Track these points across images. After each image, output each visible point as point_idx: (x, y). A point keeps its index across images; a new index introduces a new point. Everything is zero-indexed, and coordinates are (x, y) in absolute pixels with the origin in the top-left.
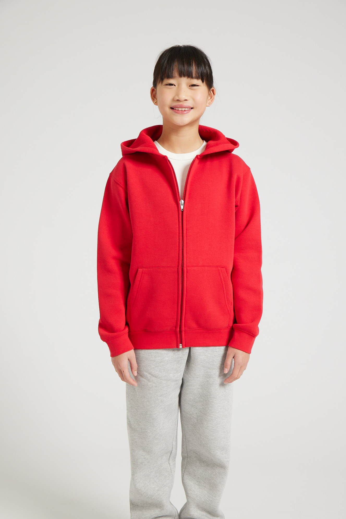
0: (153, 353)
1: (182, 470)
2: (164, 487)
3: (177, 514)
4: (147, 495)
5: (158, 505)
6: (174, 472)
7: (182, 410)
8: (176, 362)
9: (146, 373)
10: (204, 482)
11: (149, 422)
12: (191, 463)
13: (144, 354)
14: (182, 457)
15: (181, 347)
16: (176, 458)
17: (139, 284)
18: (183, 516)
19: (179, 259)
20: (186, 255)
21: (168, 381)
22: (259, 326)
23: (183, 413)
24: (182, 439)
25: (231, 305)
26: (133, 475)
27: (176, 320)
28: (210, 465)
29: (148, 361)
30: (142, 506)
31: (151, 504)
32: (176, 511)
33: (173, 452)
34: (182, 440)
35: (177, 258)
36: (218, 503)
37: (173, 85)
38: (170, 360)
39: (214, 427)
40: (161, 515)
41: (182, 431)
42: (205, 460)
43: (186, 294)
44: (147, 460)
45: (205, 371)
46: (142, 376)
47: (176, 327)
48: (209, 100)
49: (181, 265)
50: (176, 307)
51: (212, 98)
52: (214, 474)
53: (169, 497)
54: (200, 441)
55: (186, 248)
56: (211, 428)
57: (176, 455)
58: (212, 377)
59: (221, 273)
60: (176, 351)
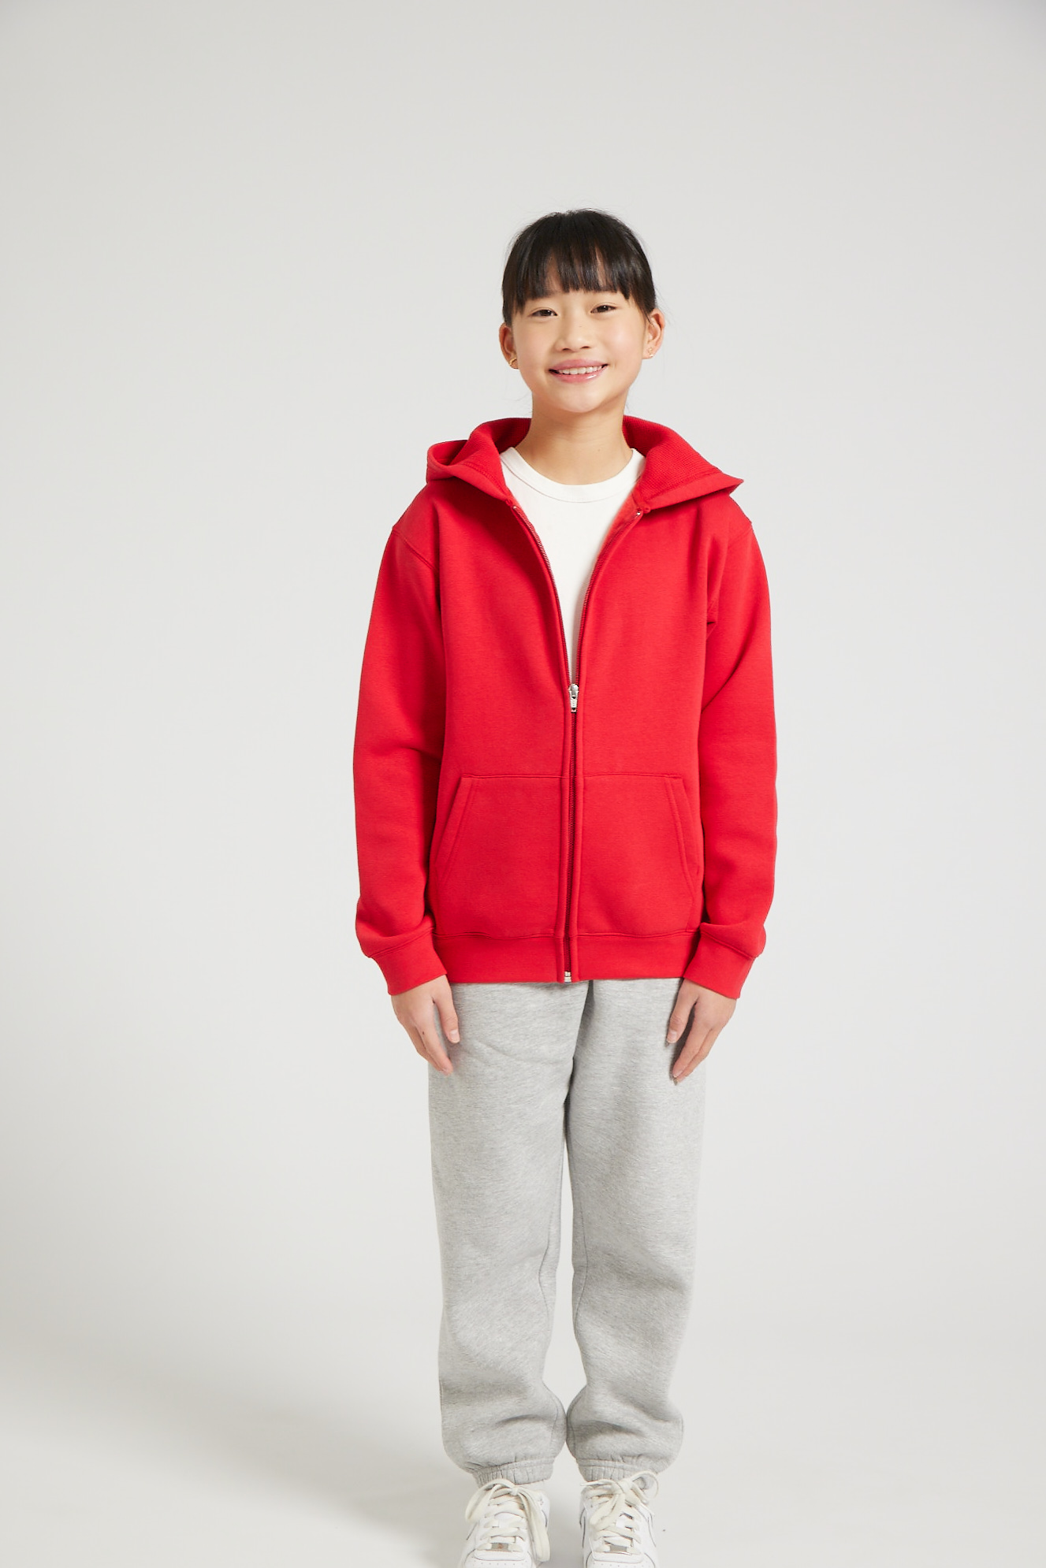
0: (498, 991)
1: (574, 1300)
2: (527, 1340)
3: (561, 1413)
4: (484, 1362)
5: (513, 1387)
6: (554, 1303)
7: (573, 1143)
8: (556, 1015)
9: (480, 1045)
10: (630, 1328)
11: (488, 1170)
12: (597, 1280)
13: (474, 996)
14: (574, 1267)
15: (568, 979)
16: (558, 1270)
17: (463, 817)
18: (576, 1419)
19: (564, 757)
20: (584, 745)
21: (538, 1061)
22: (765, 925)
23: (575, 1149)
24: (574, 1220)
25: (698, 873)
26: (448, 1308)
27: (555, 909)
28: (645, 1284)
29: (487, 1012)
30: (471, 1393)
31: (494, 1385)
32: (559, 1405)
33: (549, 1252)
34: (574, 1222)
35: (561, 754)
36: (665, 1380)
37: (552, 314)
38: (540, 1010)
39: (652, 1184)
40: (521, 1414)
41: (573, 1199)
42: (632, 1273)
43: (582, 845)
44: (484, 1270)
45: (629, 1039)
46: (469, 1053)
47: (556, 928)
48: (651, 343)
49: (568, 770)
50: (556, 875)
51: (658, 337)
52: (655, 1305)
53: (541, 1369)
54: (618, 1222)
55: (584, 727)
56: (647, 1185)
57: (557, 1262)
58: (645, 1055)
59: (671, 791)
60: (556, 988)
